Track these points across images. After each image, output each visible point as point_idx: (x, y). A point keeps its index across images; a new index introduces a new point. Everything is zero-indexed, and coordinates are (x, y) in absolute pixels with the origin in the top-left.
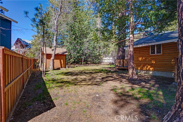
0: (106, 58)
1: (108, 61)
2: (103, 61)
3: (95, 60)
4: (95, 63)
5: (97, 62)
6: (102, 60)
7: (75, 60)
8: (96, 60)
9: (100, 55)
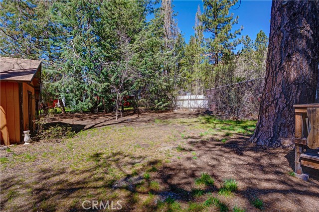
0: (186, 97)
1: (192, 103)
2: (178, 103)
3: (156, 101)
4: (158, 111)
5: (162, 106)
6: (175, 101)
7: (96, 104)
8: (159, 102)
9: (169, 89)
